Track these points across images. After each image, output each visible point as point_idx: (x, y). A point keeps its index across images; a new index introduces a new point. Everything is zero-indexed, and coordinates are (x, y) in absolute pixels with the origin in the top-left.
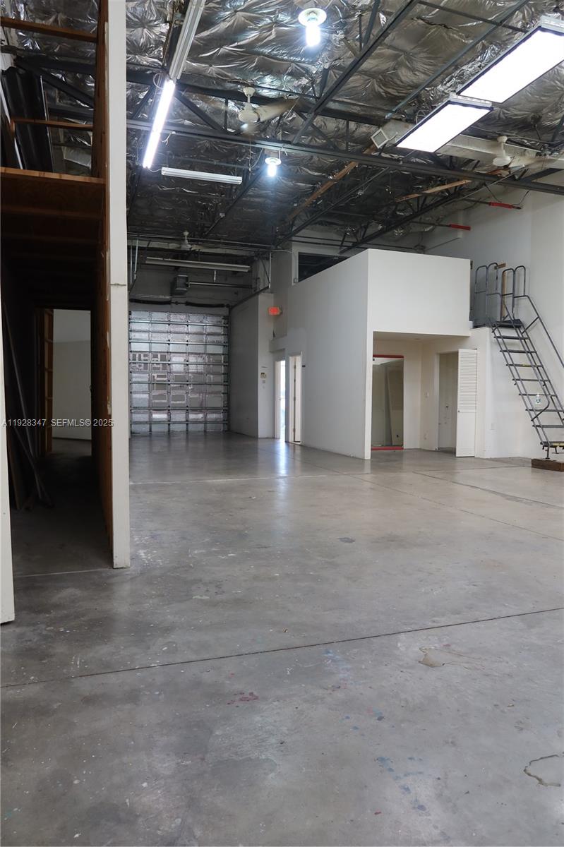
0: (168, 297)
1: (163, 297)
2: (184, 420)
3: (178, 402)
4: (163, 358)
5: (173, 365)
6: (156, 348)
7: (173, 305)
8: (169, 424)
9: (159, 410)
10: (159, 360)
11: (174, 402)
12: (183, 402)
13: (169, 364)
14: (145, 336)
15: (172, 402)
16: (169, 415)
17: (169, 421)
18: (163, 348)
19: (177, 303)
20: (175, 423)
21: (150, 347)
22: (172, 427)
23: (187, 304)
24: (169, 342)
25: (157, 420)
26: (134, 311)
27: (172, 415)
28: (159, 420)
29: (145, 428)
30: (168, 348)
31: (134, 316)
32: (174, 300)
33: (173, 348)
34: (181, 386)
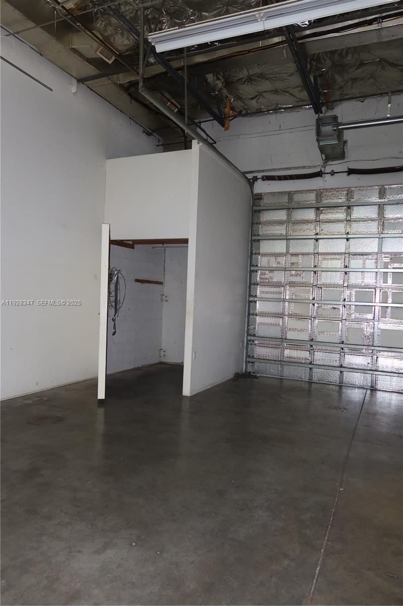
0: (319, 167)
2: (336, 364)
3: (327, 334)
4: (306, 263)
5: (323, 274)
6: (296, 247)
7: (328, 177)
9: (296, 344)
10: (300, 265)
11: (321, 334)
12: (336, 335)
13: (315, 272)
14: (281, 230)
15: (317, 333)
16: (312, 351)
17: (311, 363)
18: (309, 247)
19: (333, 173)
20: (319, 367)
21: (288, 247)
22: (317, 373)
23: (351, 172)
24: (318, 237)
25: (292, 360)
26: (266, 194)
27: (316, 353)
28: (295, 360)
29: (273, 370)
30: (316, 247)
31: (266, 201)
32: (328, 169)
33: (323, 247)
34: (334, 308)
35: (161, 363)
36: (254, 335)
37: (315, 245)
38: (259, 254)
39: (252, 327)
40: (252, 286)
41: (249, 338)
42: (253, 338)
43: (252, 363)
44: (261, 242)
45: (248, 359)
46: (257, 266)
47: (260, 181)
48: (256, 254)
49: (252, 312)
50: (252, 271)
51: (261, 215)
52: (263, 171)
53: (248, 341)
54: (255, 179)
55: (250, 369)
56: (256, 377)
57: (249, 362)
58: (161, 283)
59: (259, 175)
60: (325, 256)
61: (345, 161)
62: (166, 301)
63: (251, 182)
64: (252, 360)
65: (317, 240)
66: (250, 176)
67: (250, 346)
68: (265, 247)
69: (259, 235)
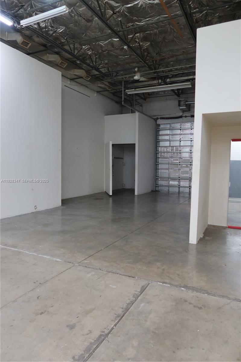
0: (181, 114)
1: (178, 114)
2: (188, 186)
3: (184, 175)
4: (177, 150)
5: (183, 153)
6: (173, 144)
7: (184, 118)
8: (179, 188)
9: (173, 179)
10: (174, 151)
11: (182, 175)
12: (188, 175)
13: (180, 153)
14: (167, 138)
15: (181, 175)
16: (179, 182)
17: (179, 186)
18: (177, 144)
19: (186, 117)
20: (182, 187)
21: (170, 144)
22: (181, 189)
24: (181, 140)
25: (172, 185)
26: (162, 124)
27: (181, 182)
28: (174, 185)
29: (166, 189)
30: (180, 144)
31: (162, 126)
32: (184, 115)
33: (182, 143)
34: (187, 166)
35: (123, 189)
36: (158, 177)
37: (180, 143)
38: (160, 147)
39: (157, 174)
40: (157, 159)
41: (156, 178)
42: (158, 178)
43: (158, 187)
44: (160, 142)
45: (156, 186)
46: (159, 151)
47: (159, 119)
48: (158, 147)
49: (157, 168)
50: (157, 153)
51: (160, 132)
52: (160, 115)
53: (156, 179)
54: (158, 119)
55: (157, 189)
56: (159, 192)
57: (157, 187)
58: (122, 159)
59: (159, 117)
60: (183, 147)
61: (190, 112)
62: (125, 165)
63: (156, 120)
64: (158, 186)
65: (180, 141)
66: (155, 117)
67: (157, 181)
68: (162, 144)
69: (159, 140)
